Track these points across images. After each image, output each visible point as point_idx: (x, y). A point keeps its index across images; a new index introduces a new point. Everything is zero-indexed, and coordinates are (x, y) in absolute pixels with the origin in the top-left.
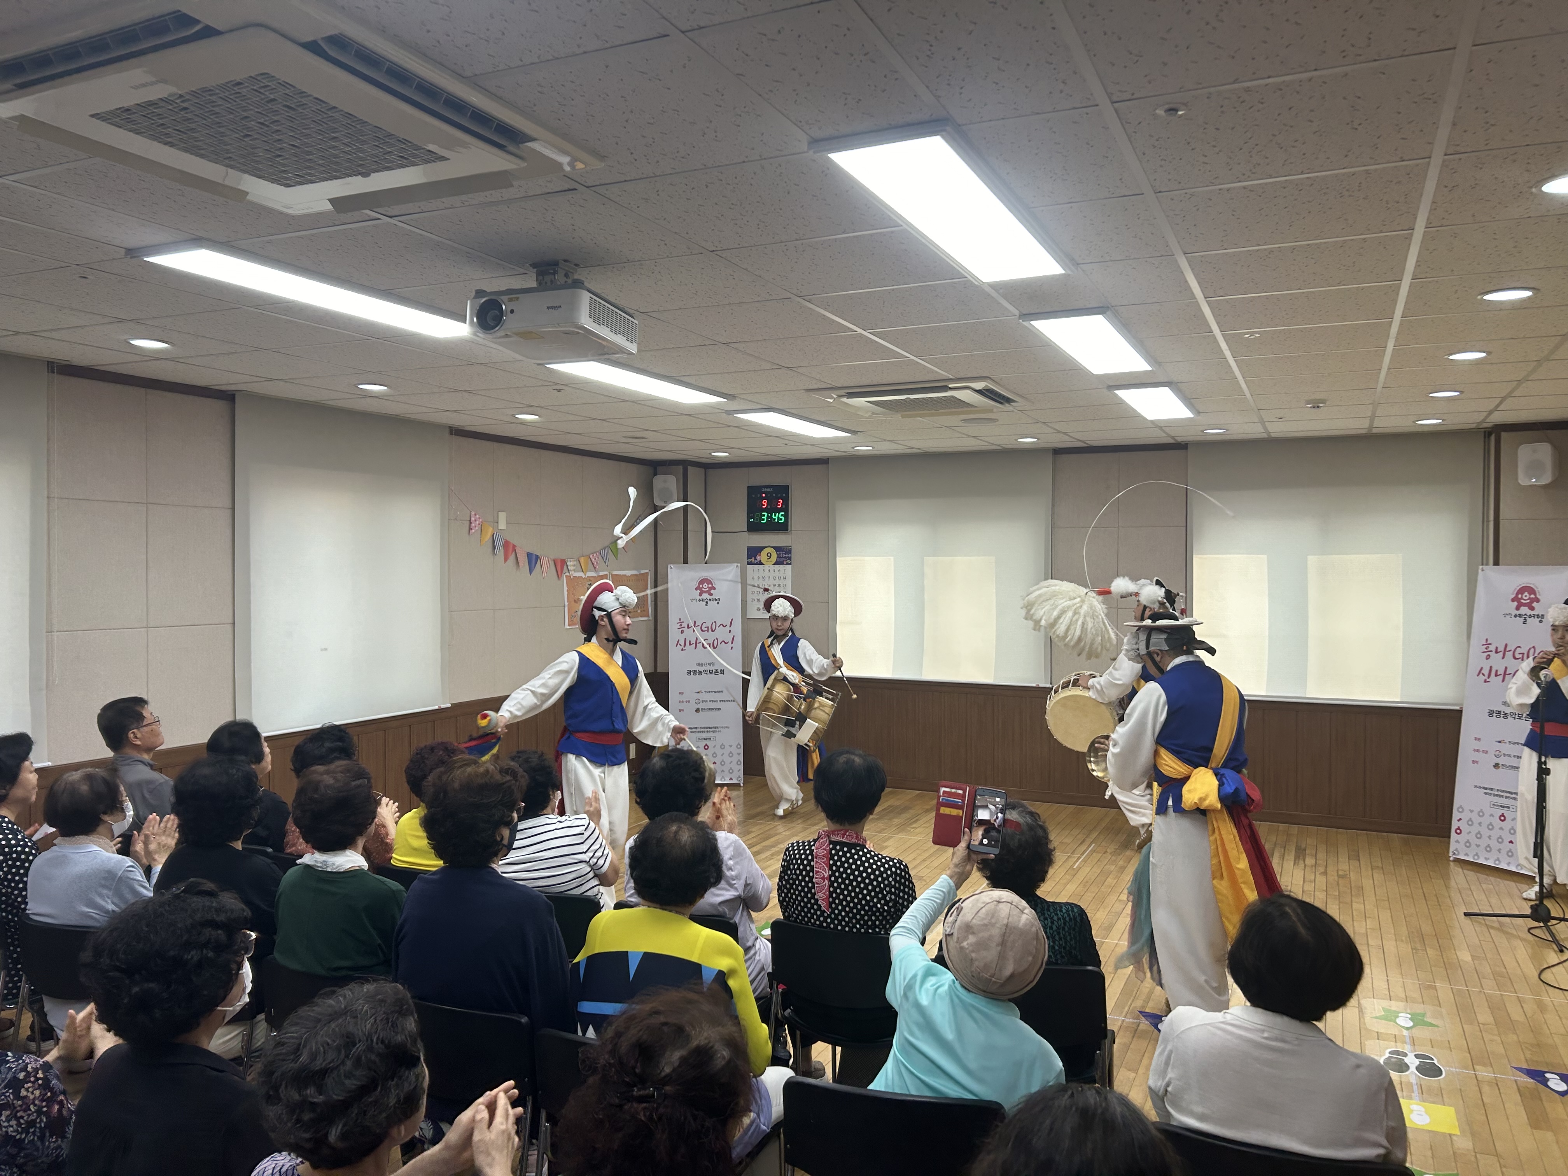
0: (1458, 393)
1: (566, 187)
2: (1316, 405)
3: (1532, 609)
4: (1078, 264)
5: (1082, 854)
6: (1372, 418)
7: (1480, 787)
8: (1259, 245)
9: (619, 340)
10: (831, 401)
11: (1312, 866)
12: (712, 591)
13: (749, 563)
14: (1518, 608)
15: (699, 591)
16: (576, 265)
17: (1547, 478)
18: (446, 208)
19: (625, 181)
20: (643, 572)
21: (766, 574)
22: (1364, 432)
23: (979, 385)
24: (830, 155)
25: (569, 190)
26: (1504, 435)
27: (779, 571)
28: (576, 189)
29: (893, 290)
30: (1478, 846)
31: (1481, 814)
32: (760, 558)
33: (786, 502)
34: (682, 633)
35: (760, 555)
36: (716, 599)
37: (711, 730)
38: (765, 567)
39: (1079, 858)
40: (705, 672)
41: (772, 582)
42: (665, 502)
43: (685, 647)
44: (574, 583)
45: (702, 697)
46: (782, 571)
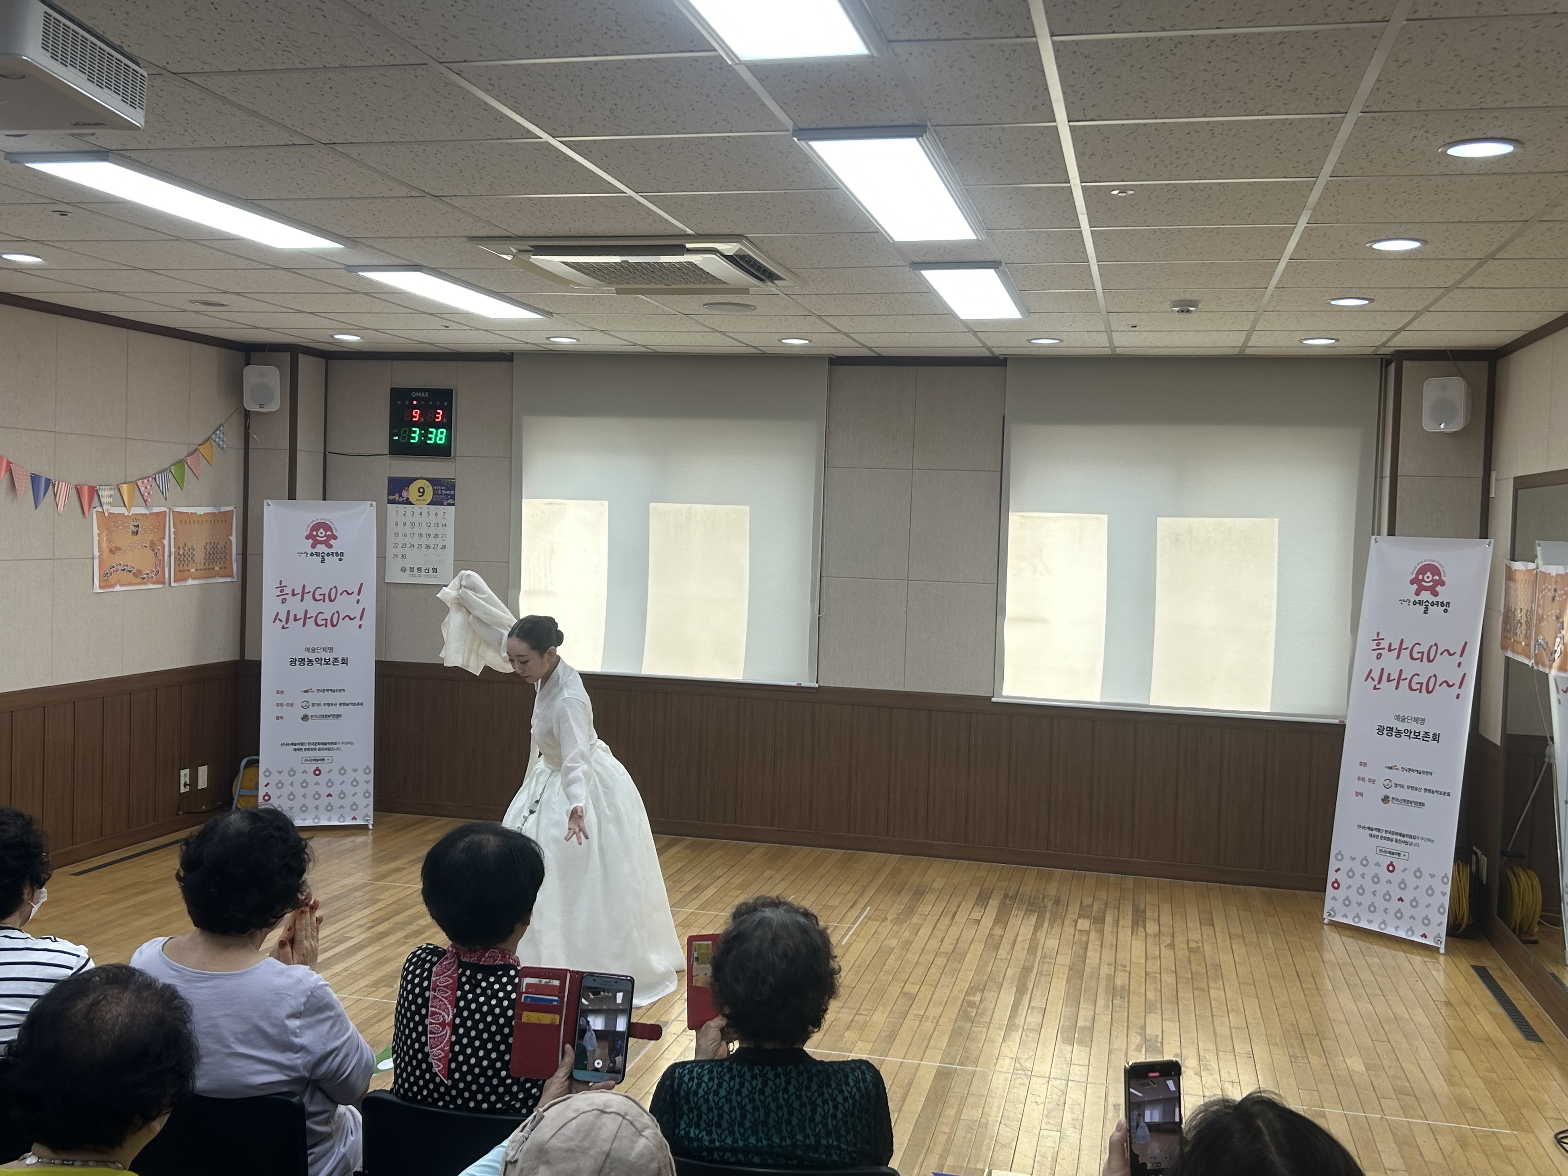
0: (1367, 302)
2: (1185, 308)
3: (1436, 594)
4: (889, 41)
5: (854, 923)
6: (1250, 332)
10: (509, 258)
11: (1155, 935)
12: (332, 542)
13: (391, 502)
14: (1417, 593)
15: (311, 541)
17: (1457, 425)
20: (224, 509)
21: (417, 519)
22: (1236, 351)
23: (732, 249)
26: (1406, 364)
27: (436, 514)
30: (1359, 904)
31: (1365, 862)
32: (408, 495)
33: (448, 414)
34: (283, 603)
35: (408, 490)
36: (337, 553)
37: (325, 747)
38: (416, 508)
39: (849, 929)
40: (319, 661)
41: (424, 530)
42: (261, 406)
43: (287, 623)
44: (109, 522)
45: (312, 698)
46: (440, 515)
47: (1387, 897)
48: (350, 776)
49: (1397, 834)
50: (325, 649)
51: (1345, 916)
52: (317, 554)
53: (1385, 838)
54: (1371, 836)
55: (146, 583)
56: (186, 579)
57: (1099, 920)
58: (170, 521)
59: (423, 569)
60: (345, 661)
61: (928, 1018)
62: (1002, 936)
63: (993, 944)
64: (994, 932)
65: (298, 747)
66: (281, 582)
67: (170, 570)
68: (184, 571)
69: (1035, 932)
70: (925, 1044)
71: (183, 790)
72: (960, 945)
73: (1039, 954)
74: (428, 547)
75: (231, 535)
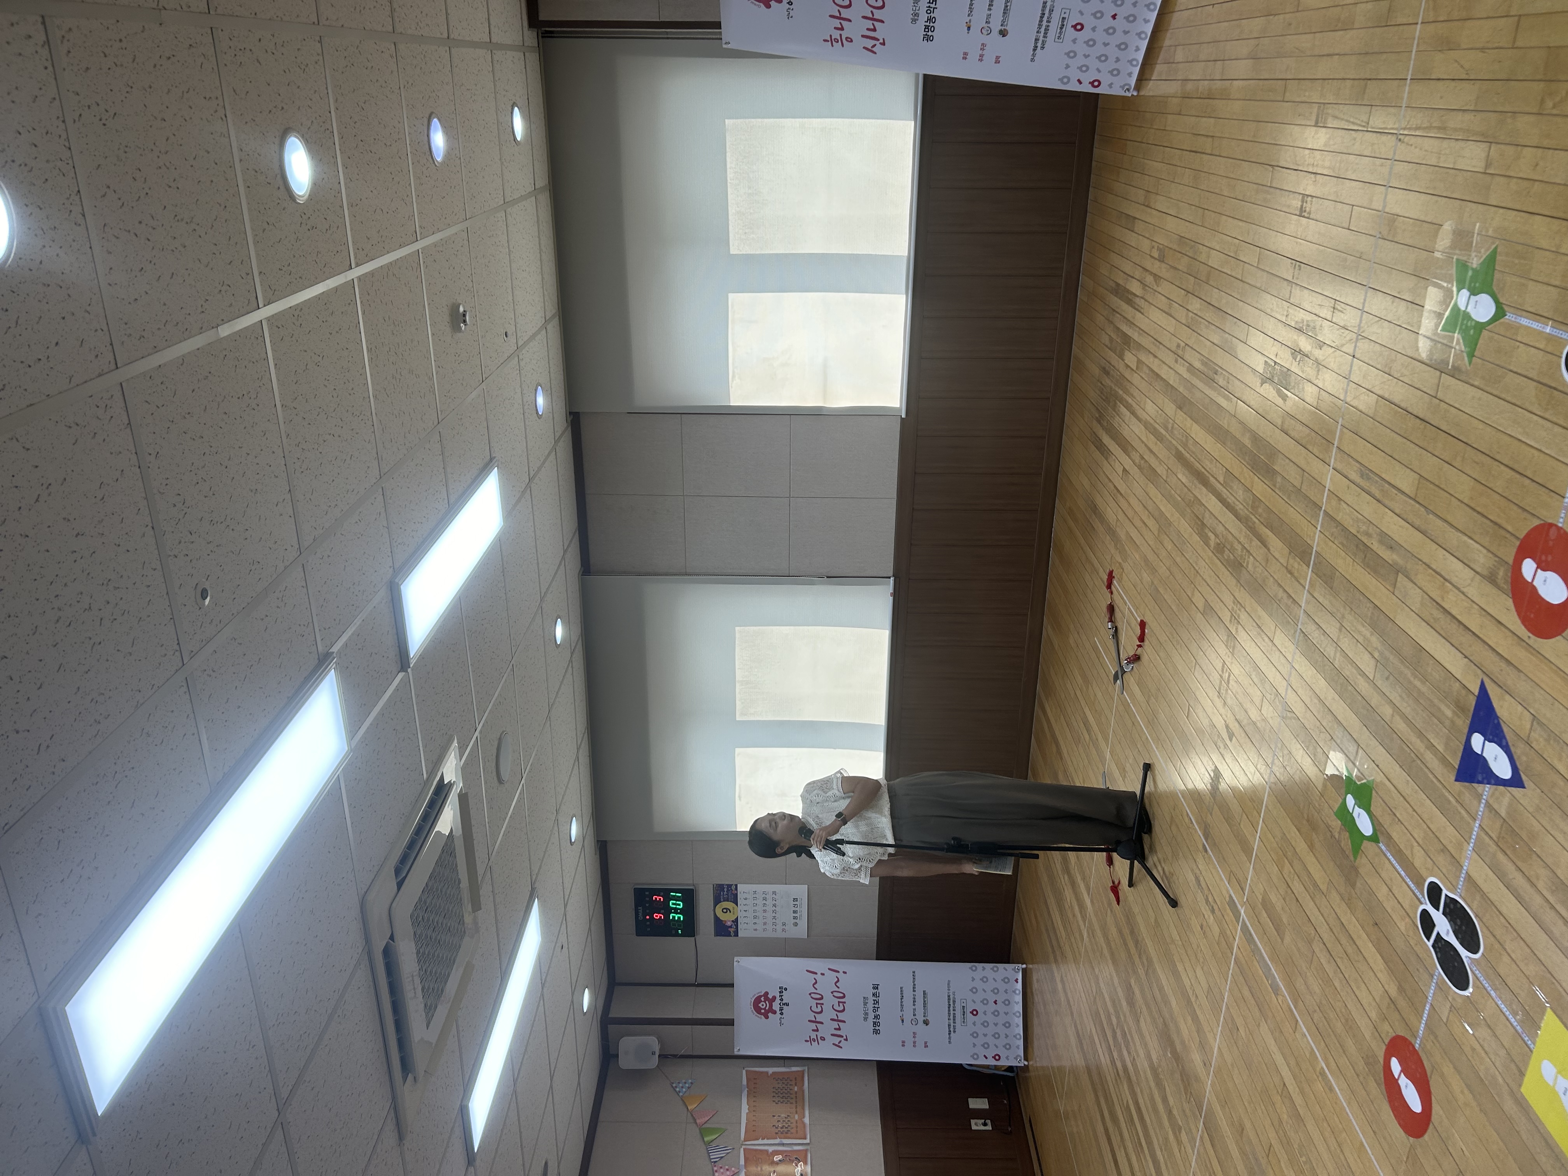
7: (1034, 55)
12: (770, 996)
13: (736, 934)
15: (770, 1014)
20: (744, 1081)
21: (749, 914)
27: (746, 899)
30: (1118, 60)
31: (1071, 54)
32: (729, 921)
33: (657, 892)
34: (824, 1040)
35: (726, 921)
36: (780, 992)
37: (952, 1005)
38: (740, 914)
40: (875, 1009)
41: (760, 908)
42: (654, 1053)
43: (842, 1037)
45: (908, 1016)
46: (745, 896)
47: (1110, 31)
48: (978, 984)
49: (1041, 21)
50: (865, 1004)
51: (1130, 74)
52: (781, 1009)
53: (1046, 33)
54: (1043, 48)
56: (804, 1124)
58: (753, 1145)
59: (794, 909)
60: (876, 987)
62: (1141, 456)
63: (1150, 473)
64: (1138, 463)
65: (952, 1030)
66: (806, 1041)
68: (797, 1128)
71: (989, 1128)
72: (1151, 510)
73: (1162, 431)
74: (774, 905)
75: (767, 1073)
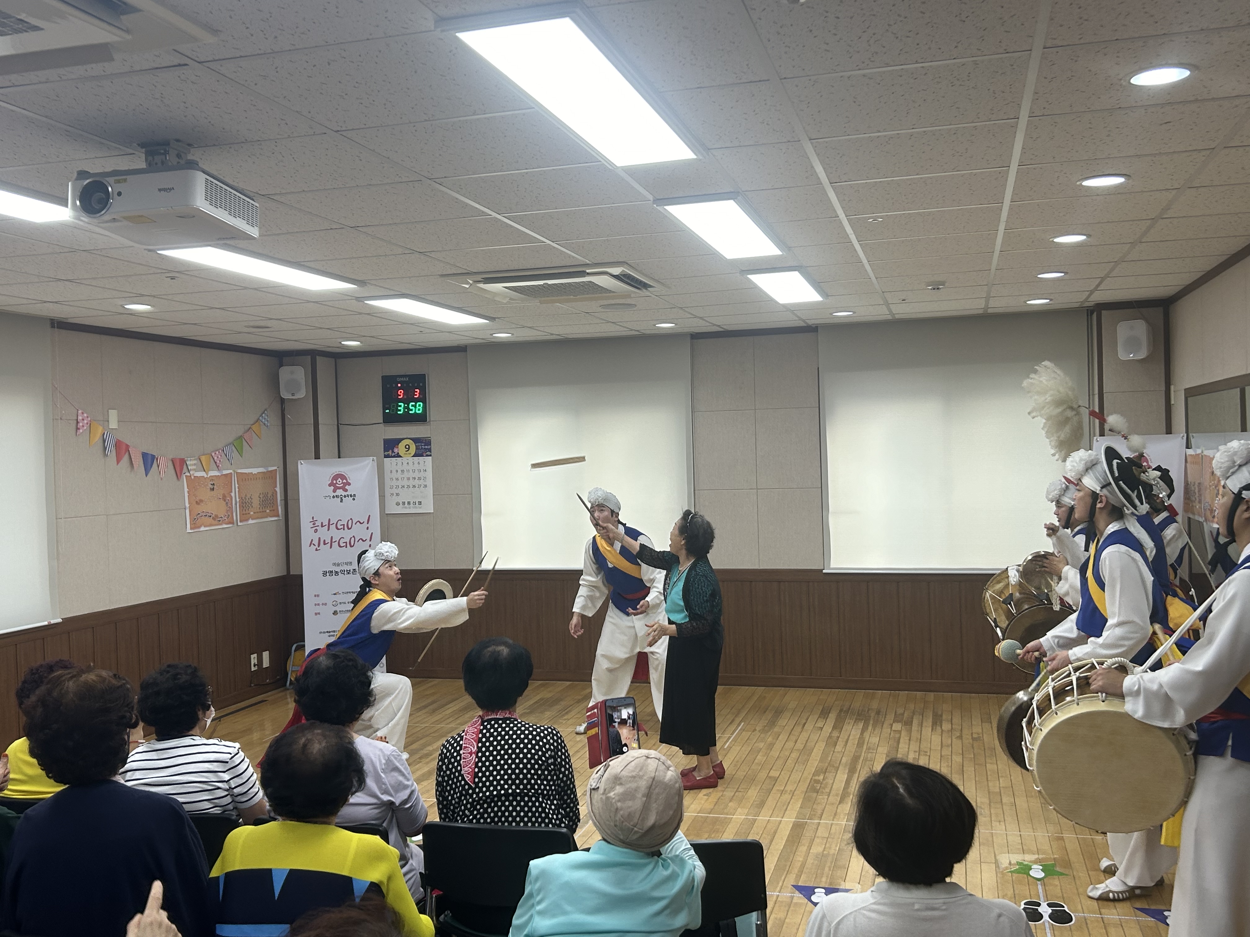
0: (1063, 274)
1: (176, 62)
2: (936, 287)
4: (709, 149)
5: (732, 734)
6: (988, 298)
8: (879, 132)
9: (240, 224)
10: (467, 286)
11: (948, 731)
12: (347, 487)
13: (386, 456)
15: (332, 488)
16: (189, 145)
17: (1142, 354)
18: (40, 83)
19: (241, 57)
20: (271, 469)
21: (405, 467)
22: (981, 312)
23: (616, 271)
24: (457, 34)
25: (180, 65)
26: (1104, 313)
27: (419, 463)
28: (186, 65)
29: (527, 173)
32: (398, 451)
33: (423, 392)
34: (315, 532)
35: (398, 448)
36: (351, 495)
38: (405, 460)
39: (729, 738)
40: (343, 572)
41: (411, 475)
42: (293, 395)
43: (319, 547)
44: (194, 483)
45: (339, 598)
46: (422, 463)
50: (347, 564)
55: (221, 524)
56: (247, 520)
57: (908, 723)
58: (235, 479)
59: (412, 502)
61: (786, 791)
62: (838, 737)
63: (832, 742)
64: (833, 735)
66: (313, 518)
67: (236, 515)
68: (246, 514)
69: (862, 733)
70: (785, 807)
71: (253, 669)
72: (808, 744)
73: (865, 747)
74: (414, 486)
75: (276, 487)
